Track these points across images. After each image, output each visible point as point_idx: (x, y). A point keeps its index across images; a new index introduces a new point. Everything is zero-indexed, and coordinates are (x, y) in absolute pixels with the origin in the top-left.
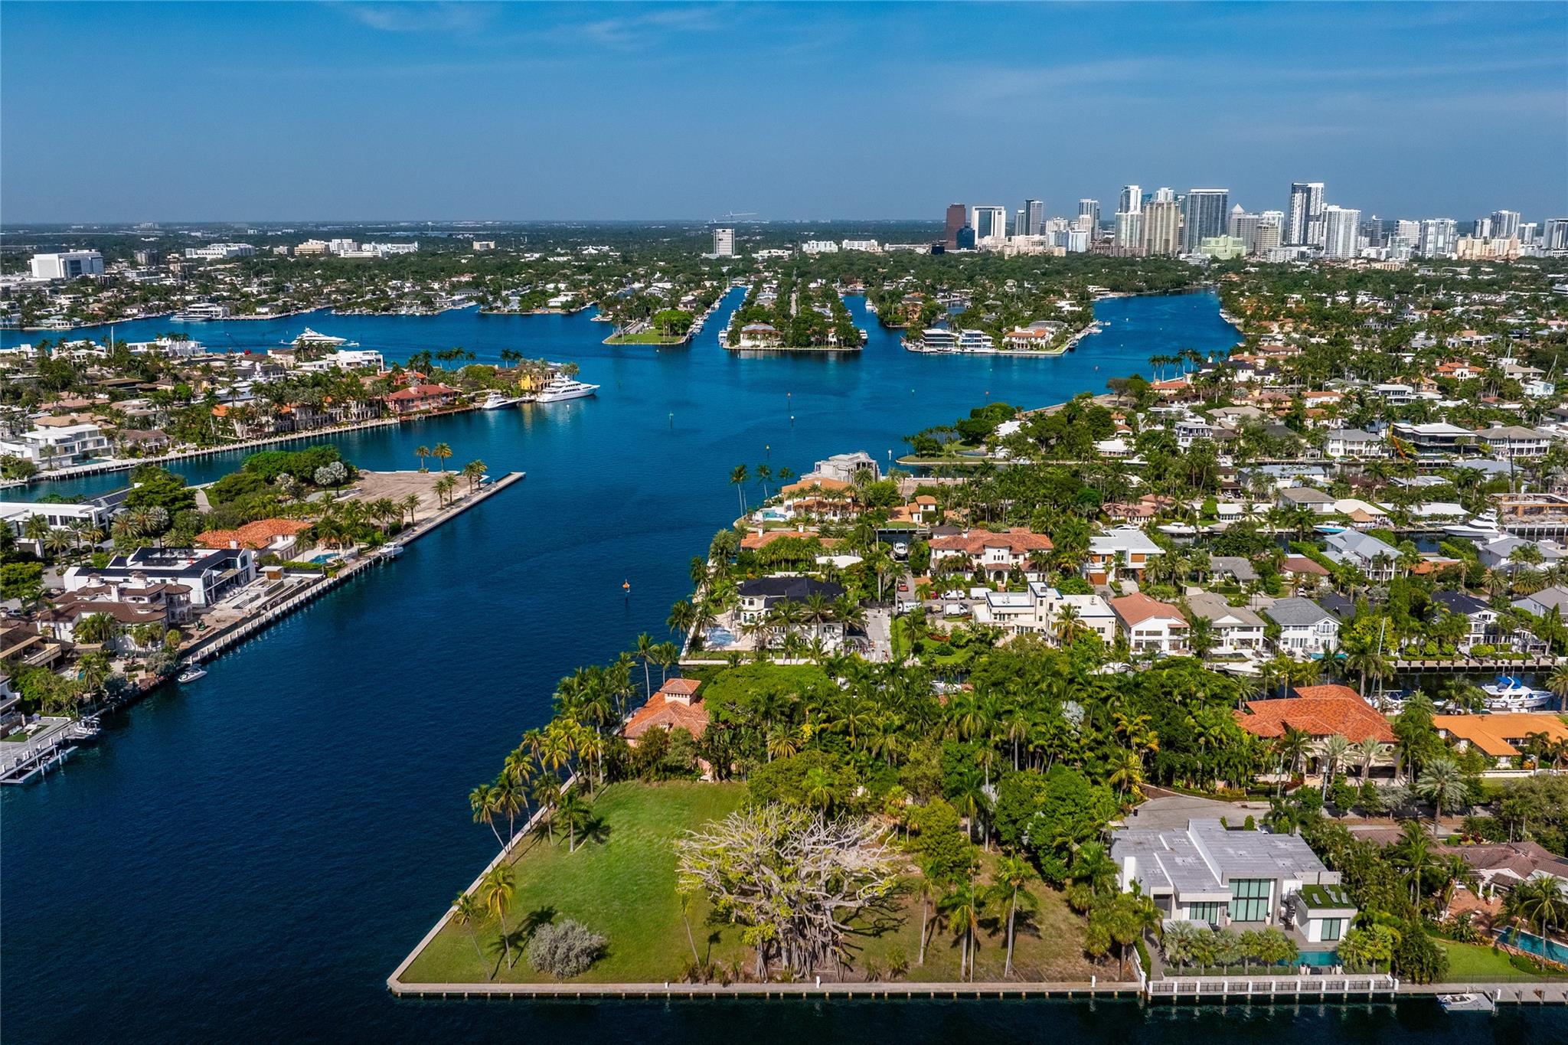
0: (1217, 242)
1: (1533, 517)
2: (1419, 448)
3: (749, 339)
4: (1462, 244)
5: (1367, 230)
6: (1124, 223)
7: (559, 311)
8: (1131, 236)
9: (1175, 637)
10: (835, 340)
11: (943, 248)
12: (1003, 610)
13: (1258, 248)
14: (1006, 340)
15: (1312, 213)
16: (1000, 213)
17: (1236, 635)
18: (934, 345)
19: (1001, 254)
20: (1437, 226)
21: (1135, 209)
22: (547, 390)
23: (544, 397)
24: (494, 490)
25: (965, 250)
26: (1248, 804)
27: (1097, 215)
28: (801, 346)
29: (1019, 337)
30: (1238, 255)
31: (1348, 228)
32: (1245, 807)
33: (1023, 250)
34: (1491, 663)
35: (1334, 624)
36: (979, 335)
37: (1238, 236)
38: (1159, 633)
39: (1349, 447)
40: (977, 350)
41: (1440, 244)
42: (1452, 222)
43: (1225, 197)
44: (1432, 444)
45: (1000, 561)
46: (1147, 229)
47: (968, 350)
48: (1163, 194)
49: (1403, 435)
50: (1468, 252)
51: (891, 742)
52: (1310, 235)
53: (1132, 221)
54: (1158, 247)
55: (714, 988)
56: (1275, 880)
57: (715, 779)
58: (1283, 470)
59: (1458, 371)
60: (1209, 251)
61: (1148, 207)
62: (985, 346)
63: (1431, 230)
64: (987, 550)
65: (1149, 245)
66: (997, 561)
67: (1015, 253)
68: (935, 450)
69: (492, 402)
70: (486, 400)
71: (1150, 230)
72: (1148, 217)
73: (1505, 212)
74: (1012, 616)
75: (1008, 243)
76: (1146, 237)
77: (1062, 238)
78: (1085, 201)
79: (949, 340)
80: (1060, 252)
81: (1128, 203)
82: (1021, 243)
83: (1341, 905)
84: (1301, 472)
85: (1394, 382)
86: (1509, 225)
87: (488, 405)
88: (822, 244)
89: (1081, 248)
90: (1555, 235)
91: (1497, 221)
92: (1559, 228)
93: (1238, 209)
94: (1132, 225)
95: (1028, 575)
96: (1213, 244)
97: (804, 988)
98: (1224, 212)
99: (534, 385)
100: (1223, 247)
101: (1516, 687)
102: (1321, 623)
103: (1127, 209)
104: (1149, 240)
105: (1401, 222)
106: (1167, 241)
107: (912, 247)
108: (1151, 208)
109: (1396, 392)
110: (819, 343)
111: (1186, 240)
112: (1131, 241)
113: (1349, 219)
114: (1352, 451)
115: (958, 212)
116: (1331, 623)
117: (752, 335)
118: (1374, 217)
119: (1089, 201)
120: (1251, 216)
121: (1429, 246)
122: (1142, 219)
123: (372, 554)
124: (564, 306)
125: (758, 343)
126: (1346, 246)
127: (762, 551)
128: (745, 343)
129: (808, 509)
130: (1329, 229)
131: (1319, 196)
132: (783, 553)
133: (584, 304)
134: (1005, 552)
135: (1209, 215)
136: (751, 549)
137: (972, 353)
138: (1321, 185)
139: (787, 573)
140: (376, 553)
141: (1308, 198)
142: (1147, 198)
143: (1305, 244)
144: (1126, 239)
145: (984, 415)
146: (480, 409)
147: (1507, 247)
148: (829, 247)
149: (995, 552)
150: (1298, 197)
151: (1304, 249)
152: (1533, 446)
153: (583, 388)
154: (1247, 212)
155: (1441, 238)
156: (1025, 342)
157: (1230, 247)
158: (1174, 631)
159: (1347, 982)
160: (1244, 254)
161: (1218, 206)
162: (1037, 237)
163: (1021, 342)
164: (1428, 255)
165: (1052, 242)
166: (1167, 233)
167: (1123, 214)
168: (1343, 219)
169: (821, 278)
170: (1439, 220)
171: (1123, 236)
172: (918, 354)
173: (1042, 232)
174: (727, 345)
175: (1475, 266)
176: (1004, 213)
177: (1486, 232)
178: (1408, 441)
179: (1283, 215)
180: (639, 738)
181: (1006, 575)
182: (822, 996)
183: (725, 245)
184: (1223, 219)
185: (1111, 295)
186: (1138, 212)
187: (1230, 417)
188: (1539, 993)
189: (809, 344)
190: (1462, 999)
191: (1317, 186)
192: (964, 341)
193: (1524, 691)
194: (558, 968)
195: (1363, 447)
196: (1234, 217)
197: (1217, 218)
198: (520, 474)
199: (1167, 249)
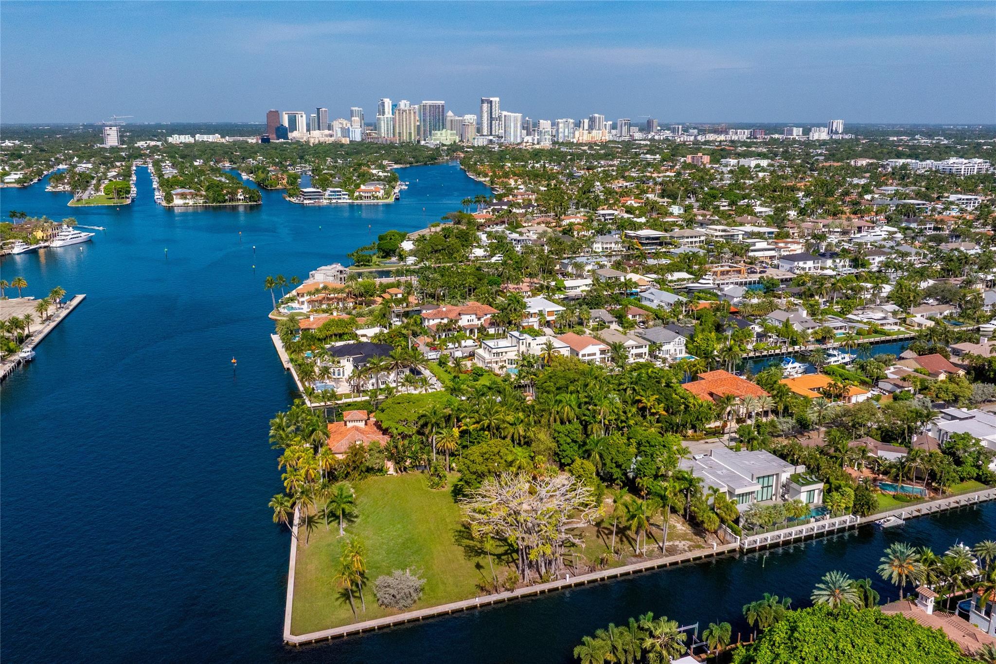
0: (441, 134)
1: (725, 277)
2: (643, 244)
3: (181, 198)
4: (577, 133)
5: (526, 127)
6: (382, 122)
7: (16, 185)
8: (388, 131)
9: (603, 356)
10: (242, 197)
11: (269, 139)
12: (499, 350)
13: (463, 137)
14: (356, 194)
15: (494, 116)
16: (302, 116)
17: (635, 351)
18: (310, 199)
19: (308, 142)
20: (564, 123)
21: (388, 114)
22: (58, 238)
23: (56, 244)
24: (71, 308)
25: (283, 140)
26: (707, 440)
27: (362, 118)
28: (220, 202)
29: (365, 192)
30: (455, 142)
31: (516, 127)
32: (707, 442)
33: (322, 140)
34: (765, 353)
35: (683, 340)
36: (340, 192)
37: (452, 130)
38: (594, 354)
39: (605, 246)
40: (339, 201)
41: (566, 134)
42: (572, 121)
43: (443, 106)
44: (647, 241)
45: (472, 323)
46: (397, 126)
47: (334, 201)
48: (403, 104)
49: (631, 237)
50: (580, 138)
51: (521, 429)
52: (493, 129)
53: (387, 121)
54: (405, 138)
55: (505, 595)
56: (777, 475)
57: (397, 472)
58: (588, 259)
59: (629, 202)
60: (437, 139)
61: (397, 112)
62: (344, 198)
63: (561, 125)
64: (462, 317)
65: (400, 136)
66: (470, 323)
67: (317, 142)
68: (366, 262)
69: (18, 248)
70: (13, 248)
71: (399, 127)
72: (397, 119)
73: (596, 115)
74: (504, 354)
75: (309, 136)
76: (397, 131)
77: (346, 132)
78: (354, 109)
79: (319, 195)
80: (346, 141)
81: (384, 109)
82: (317, 136)
83: (815, 482)
84: (597, 260)
85: (603, 209)
86: (599, 122)
87: (16, 250)
88: (182, 137)
89: (358, 138)
90: (623, 128)
91: (592, 120)
92: (625, 124)
93: (450, 114)
94: (387, 124)
95: (489, 330)
96: (439, 135)
97: (559, 584)
98: (443, 115)
99: (45, 235)
100: (445, 137)
101: (793, 363)
102: (677, 340)
103: (384, 113)
104: (400, 133)
105: (541, 121)
106: (410, 133)
107: (244, 138)
108: (399, 113)
109: (609, 215)
110: (231, 200)
111: (422, 133)
112: (388, 134)
113: (516, 119)
114: (607, 248)
115: (274, 115)
116: (682, 339)
117: (183, 196)
118: (527, 118)
119: (357, 109)
120: (457, 118)
121: (561, 135)
122: (394, 120)
123: (13, 358)
124: (18, 181)
125: (187, 201)
126: (515, 136)
127: (320, 330)
128: (178, 201)
129: (321, 302)
130: (505, 125)
131: (497, 105)
132: (334, 330)
133: (31, 180)
134: (474, 317)
135: (435, 117)
136: (309, 329)
137: (337, 203)
138: (497, 99)
139: (348, 342)
140: (16, 357)
141: (491, 107)
142: (395, 106)
143: (491, 134)
144: (384, 132)
145: (388, 238)
146: (10, 254)
147: (601, 136)
148: (187, 139)
149: (468, 317)
150: (485, 106)
151: (491, 138)
152: (697, 239)
153: (84, 235)
154: (455, 115)
155: (567, 130)
156: (369, 195)
157: (449, 137)
158: (603, 352)
159: (828, 523)
160: (457, 141)
161: (439, 112)
162: (327, 132)
163: (366, 195)
164: (561, 140)
165: (339, 134)
166: (410, 129)
167: (381, 116)
168: (512, 119)
169: (200, 159)
170: (565, 120)
171: (383, 131)
172: (302, 206)
173: (330, 127)
174: (164, 203)
175: (591, 145)
176: (304, 116)
177: (586, 127)
178: (635, 241)
179: (476, 118)
180: (345, 453)
181: (476, 330)
182: (570, 586)
183: (112, 139)
184: (443, 120)
185: (396, 166)
186: (390, 115)
187: (531, 232)
188: (919, 511)
189: (225, 201)
190: (888, 521)
191: (495, 100)
192: (329, 195)
193: (797, 365)
194: (402, 603)
195: (613, 245)
196: (448, 118)
197: (439, 119)
198: (83, 296)
199: (410, 138)
